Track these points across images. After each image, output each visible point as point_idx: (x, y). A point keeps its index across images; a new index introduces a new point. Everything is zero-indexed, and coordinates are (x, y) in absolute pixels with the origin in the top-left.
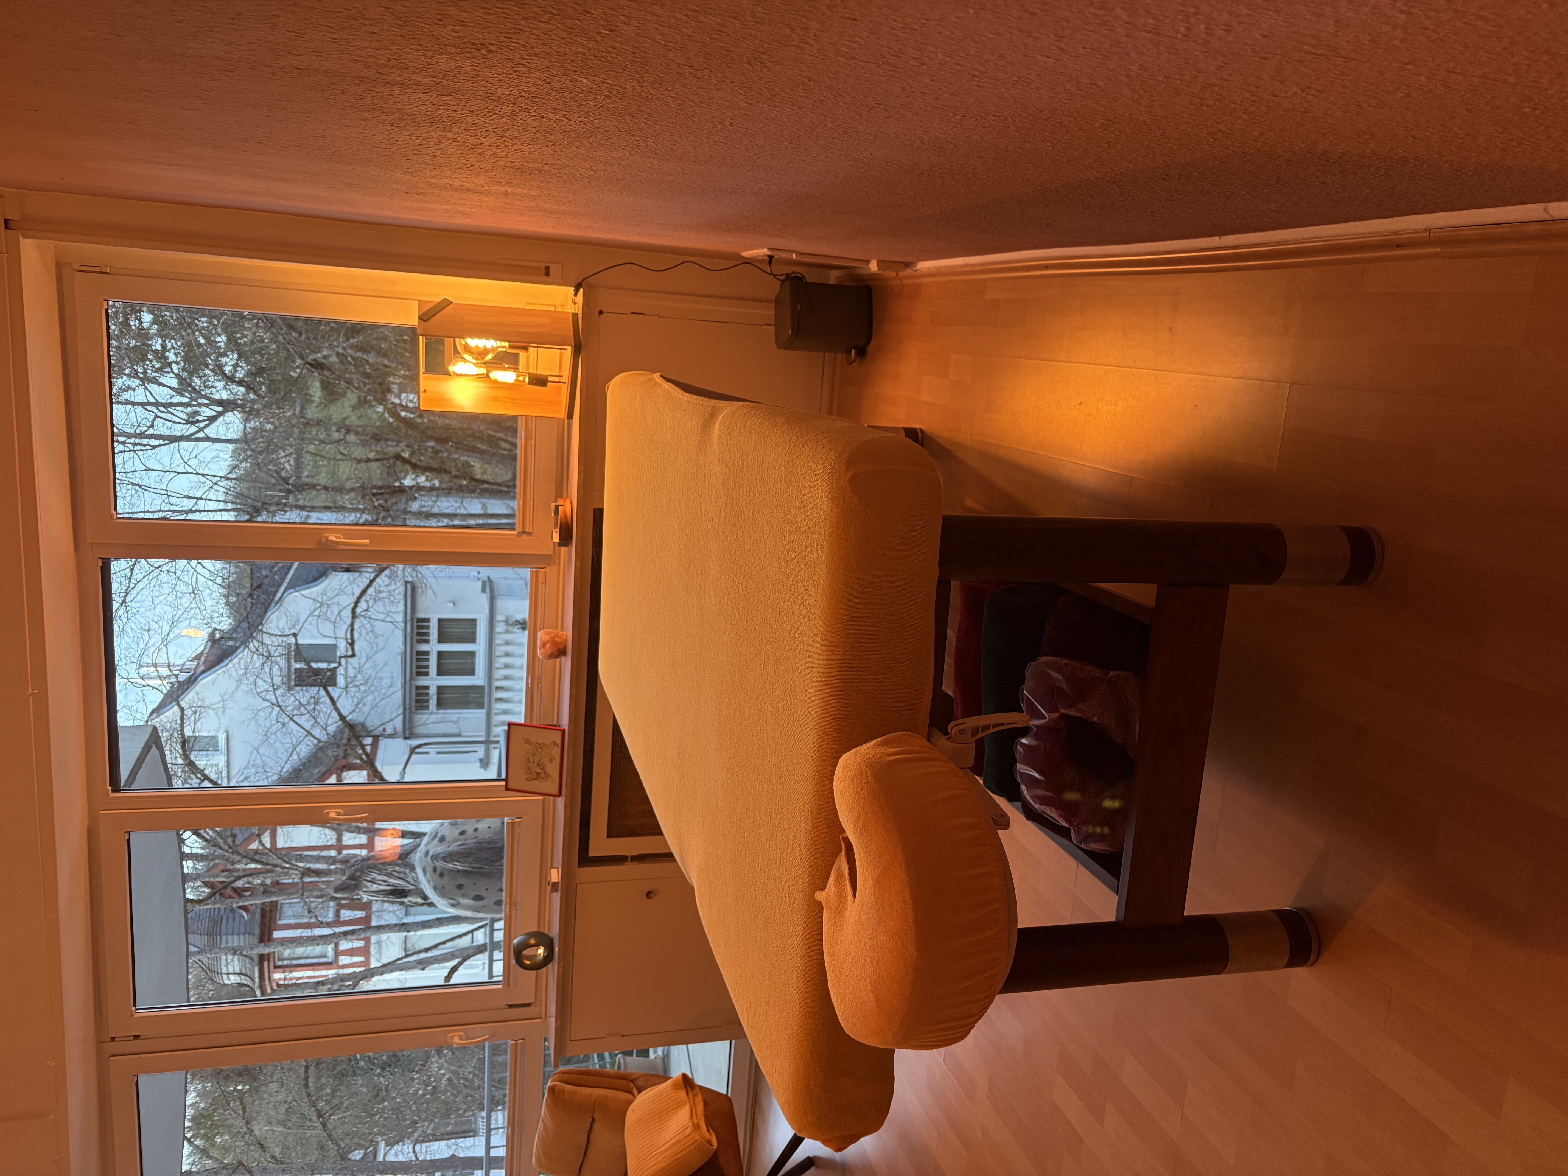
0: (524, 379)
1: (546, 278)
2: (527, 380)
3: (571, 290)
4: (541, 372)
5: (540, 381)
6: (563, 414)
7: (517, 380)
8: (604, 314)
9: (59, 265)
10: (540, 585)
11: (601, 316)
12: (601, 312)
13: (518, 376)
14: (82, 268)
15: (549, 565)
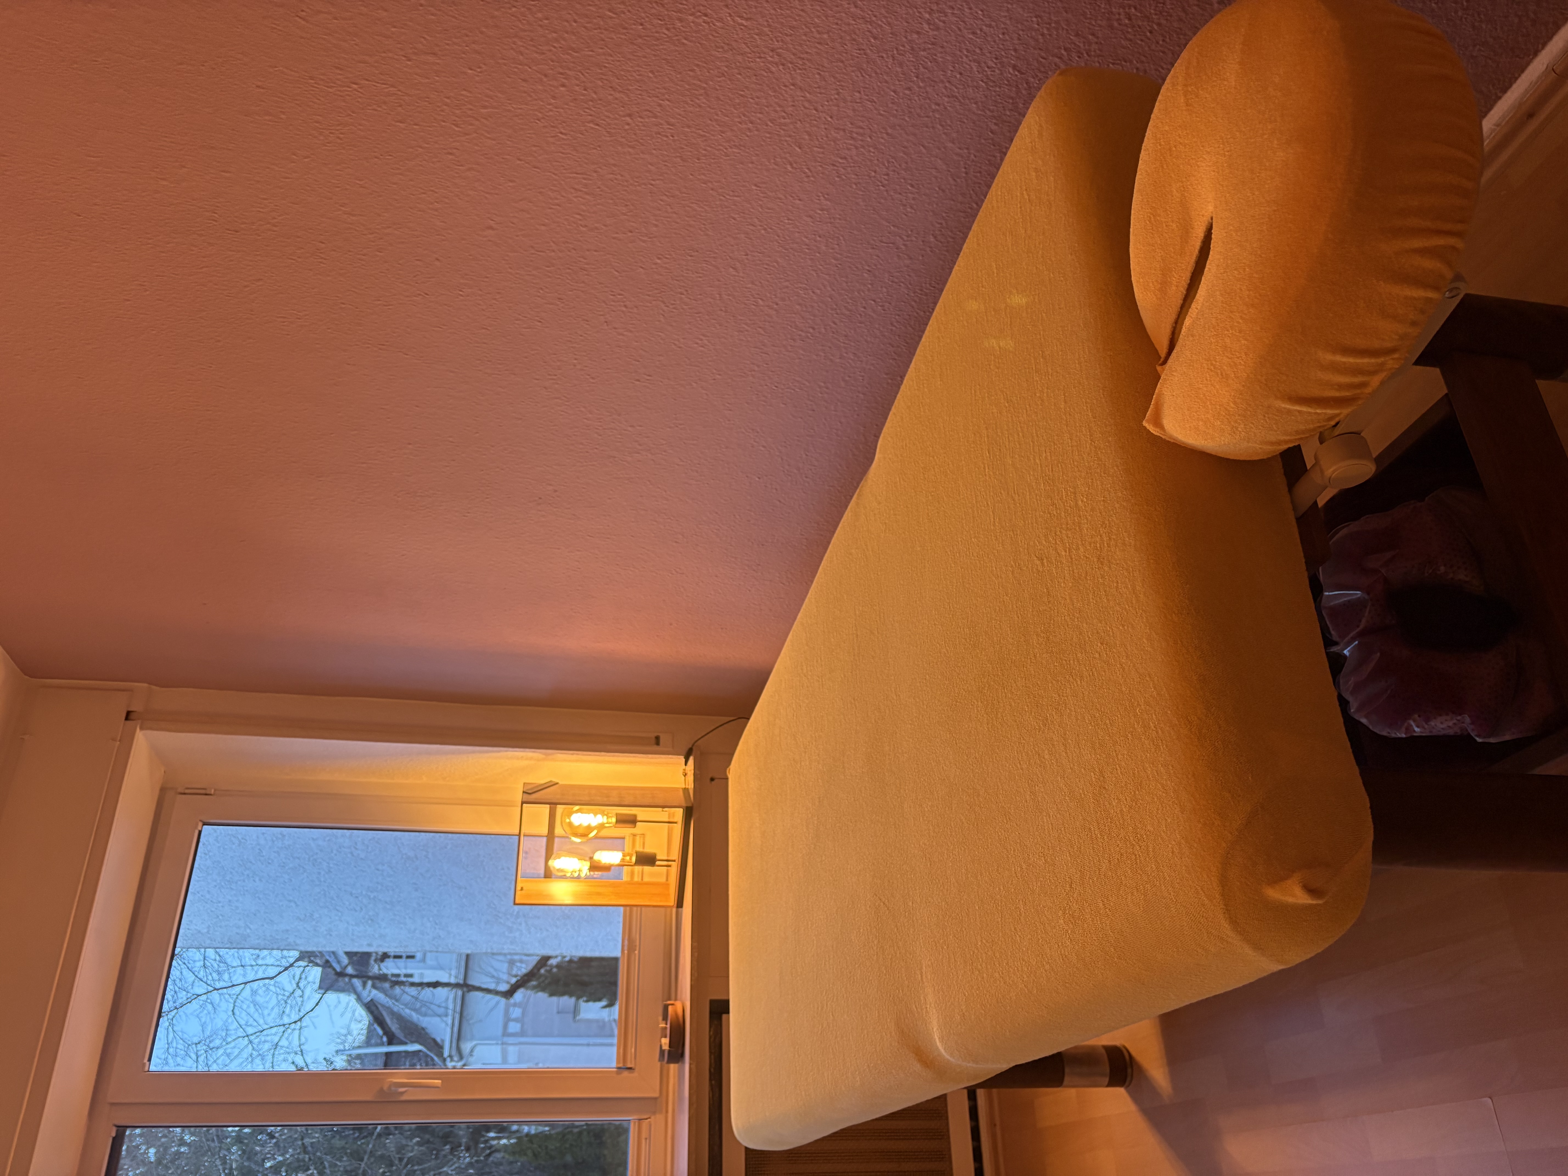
0: (631, 859)
1: (656, 748)
2: (634, 859)
3: (682, 759)
4: (649, 850)
5: (647, 860)
6: (672, 901)
7: (623, 860)
8: (716, 781)
9: (163, 790)
10: (643, 1141)
11: (713, 782)
12: (712, 779)
13: (624, 856)
14: (187, 791)
15: (654, 1113)
